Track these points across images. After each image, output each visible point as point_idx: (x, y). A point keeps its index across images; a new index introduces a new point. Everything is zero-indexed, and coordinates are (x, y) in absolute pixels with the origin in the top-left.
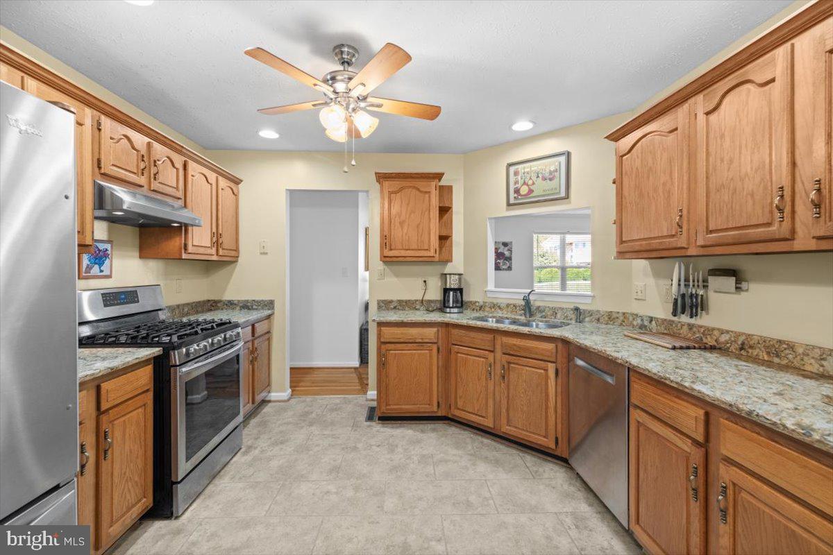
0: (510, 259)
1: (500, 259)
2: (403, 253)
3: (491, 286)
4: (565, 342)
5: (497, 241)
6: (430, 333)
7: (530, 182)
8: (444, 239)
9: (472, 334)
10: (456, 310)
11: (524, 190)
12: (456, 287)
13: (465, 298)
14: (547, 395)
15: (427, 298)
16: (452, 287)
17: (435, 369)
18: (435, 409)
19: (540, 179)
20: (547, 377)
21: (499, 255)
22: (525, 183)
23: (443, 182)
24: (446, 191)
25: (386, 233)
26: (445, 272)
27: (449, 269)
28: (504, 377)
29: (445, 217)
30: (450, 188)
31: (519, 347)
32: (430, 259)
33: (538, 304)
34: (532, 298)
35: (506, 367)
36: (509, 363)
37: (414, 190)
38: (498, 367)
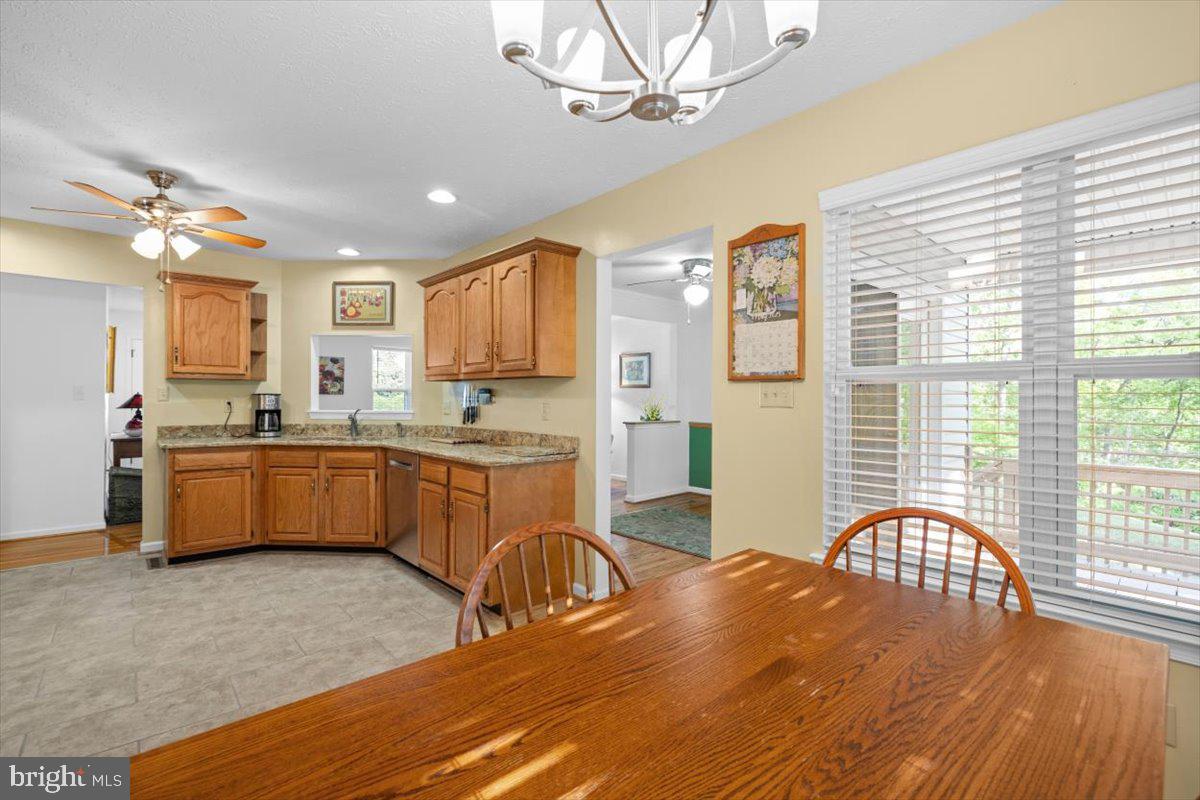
0: (340, 379)
1: (327, 379)
2: (202, 369)
3: (314, 407)
4: (384, 450)
5: (323, 355)
6: (242, 457)
7: (357, 304)
8: (257, 355)
9: (295, 454)
10: (271, 434)
11: (351, 311)
12: (272, 408)
13: (284, 421)
14: (368, 498)
15: (230, 423)
16: (267, 408)
17: (248, 495)
18: (248, 538)
19: (367, 303)
20: (368, 482)
21: (325, 374)
22: (351, 305)
23: (254, 290)
24: (260, 301)
25: (177, 344)
26: (257, 392)
27: (261, 388)
28: (328, 490)
29: (259, 328)
30: (263, 298)
31: (343, 459)
32: (240, 377)
33: (364, 423)
34: (358, 417)
35: (330, 480)
36: (333, 476)
37: (218, 298)
38: (322, 481)
